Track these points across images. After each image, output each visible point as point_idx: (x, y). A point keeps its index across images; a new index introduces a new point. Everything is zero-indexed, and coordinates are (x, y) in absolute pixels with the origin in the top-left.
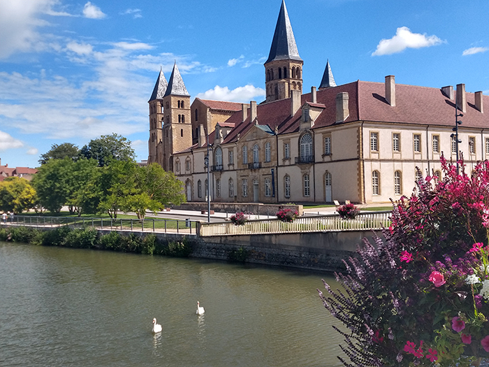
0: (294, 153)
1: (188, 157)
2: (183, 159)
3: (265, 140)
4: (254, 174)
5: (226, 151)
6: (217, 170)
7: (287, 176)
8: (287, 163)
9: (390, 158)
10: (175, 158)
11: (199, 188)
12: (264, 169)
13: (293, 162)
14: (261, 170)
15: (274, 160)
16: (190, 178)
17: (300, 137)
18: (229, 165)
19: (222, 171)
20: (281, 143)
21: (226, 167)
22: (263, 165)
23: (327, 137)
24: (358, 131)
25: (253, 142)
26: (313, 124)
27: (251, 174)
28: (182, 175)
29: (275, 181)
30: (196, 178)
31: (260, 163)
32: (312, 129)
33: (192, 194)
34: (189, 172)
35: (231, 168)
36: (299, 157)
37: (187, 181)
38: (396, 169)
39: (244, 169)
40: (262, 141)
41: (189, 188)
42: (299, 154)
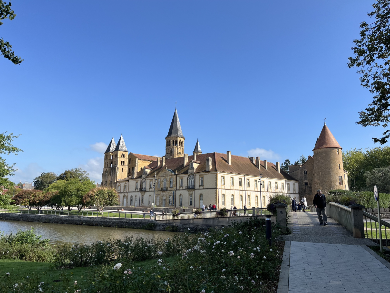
0: (185, 184)
1: (126, 183)
2: (122, 184)
3: (170, 177)
4: (163, 193)
5: (148, 181)
6: (143, 190)
7: (181, 195)
8: (181, 188)
9: (229, 188)
10: (118, 184)
11: (131, 200)
12: (169, 191)
13: (184, 188)
14: (167, 192)
15: (174, 187)
16: (126, 194)
17: (188, 176)
18: (150, 188)
19: (145, 191)
20: (178, 179)
21: (148, 189)
22: (168, 189)
23: (201, 177)
24: (216, 175)
25: (164, 177)
26: (195, 171)
27: (162, 194)
28: (122, 193)
29: (175, 197)
30: (130, 195)
31: (167, 188)
32: (195, 173)
33: (127, 203)
34: (125, 191)
35: (151, 190)
36: (187, 186)
37: (124, 196)
38: (232, 194)
39: (158, 191)
40: (169, 177)
41: (125, 200)
42: (188, 184)
